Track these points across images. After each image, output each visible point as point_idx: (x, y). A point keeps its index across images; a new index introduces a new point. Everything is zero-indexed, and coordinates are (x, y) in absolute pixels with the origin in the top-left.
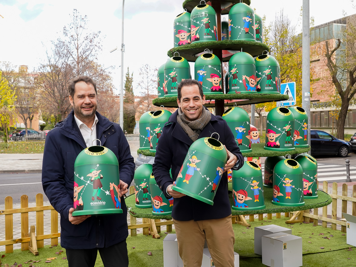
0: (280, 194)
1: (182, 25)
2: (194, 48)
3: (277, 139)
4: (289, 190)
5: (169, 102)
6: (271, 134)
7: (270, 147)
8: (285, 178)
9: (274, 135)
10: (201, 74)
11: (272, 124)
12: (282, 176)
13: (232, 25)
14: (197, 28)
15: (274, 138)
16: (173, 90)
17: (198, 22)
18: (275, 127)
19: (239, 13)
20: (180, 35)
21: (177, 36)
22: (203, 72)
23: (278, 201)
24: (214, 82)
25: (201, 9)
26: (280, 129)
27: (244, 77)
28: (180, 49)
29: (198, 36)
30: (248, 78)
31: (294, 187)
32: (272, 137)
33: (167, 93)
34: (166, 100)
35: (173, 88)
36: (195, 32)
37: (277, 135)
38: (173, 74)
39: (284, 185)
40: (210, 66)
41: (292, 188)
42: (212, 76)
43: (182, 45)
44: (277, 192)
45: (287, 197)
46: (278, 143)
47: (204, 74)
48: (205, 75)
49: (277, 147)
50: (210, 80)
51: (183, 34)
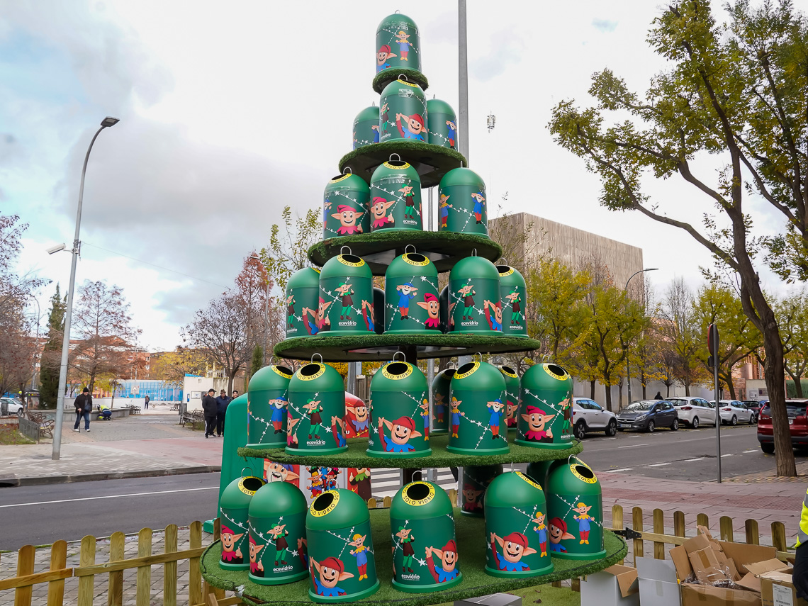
0: (569, 536)
1: (347, 196)
2: (386, 240)
3: (547, 425)
4: (585, 527)
5: (336, 346)
6: (537, 416)
7: (534, 440)
8: (578, 502)
9: (542, 417)
10: (405, 293)
11: (536, 397)
12: (571, 499)
13: (451, 206)
14: (390, 204)
15: (542, 423)
16: (344, 323)
17: (392, 193)
18: (545, 401)
19: (461, 186)
20: (343, 214)
21: (336, 216)
22: (410, 289)
23: (562, 551)
24: (430, 311)
25: (397, 168)
26: (553, 406)
27: (487, 304)
28: (352, 241)
29: (391, 218)
30: (493, 306)
31: (593, 519)
32: (537, 421)
33: (327, 327)
34: (327, 342)
35: (345, 317)
36: (384, 210)
37: (549, 418)
38: (344, 289)
39: (575, 517)
40: (423, 279)
41: (591, 522)
42: (427, 298)
43: (346, 234)
44: (561, 532)
45: (582, 542)
46: (549, 433)
47: (412, 292)
48: (415, 294)
49: (549, 440)
50: (423, 305)
51: (348, 213)
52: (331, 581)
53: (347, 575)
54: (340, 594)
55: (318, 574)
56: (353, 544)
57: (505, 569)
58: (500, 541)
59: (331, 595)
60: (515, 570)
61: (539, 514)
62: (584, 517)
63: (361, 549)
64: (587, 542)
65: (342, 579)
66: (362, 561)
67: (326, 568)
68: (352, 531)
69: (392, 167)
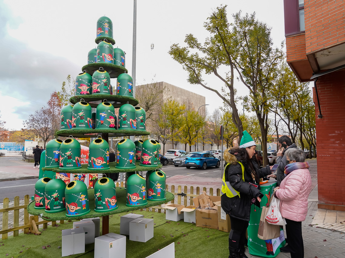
0: (154, 194)
1: (84, 81)
2: (97, 97)
3: (149, 159)
4: (159, 191)
5: (78, 133)
6: (146, 157)
7: (145, 164)
8: (157, 183)
9: (148, 157)
10: (103, 116)
11: (146, 150)
12: (155, 182)
13: (121, 86)
14: (99, 85)
15: (148, 159)
16: (81, 125)
17: (100, 81)
18: (149, 152)
19: (125, 80)
20: (82, 87)
21: (80, 88)
22: (104, 115)
23: (152, 198)
24: (111, 122)
25: (102, 72)
26: (151, 153)
27: (131, 120)
28: (85, 97)
29: (99, 90)
30: (133, 121)
31: (162, 188)
32: (146, 158)
33: (75, 127)
34: (75, 132)
35: (81, 123)
36: (97, 87)
37: (150, 157)
38: (81, 114)
39: (156, 188)
40: (109, 111)
41: (161, 189)
42: (110, 117)
43: (83, 94)
44: (152, 193)
45: (158, 195)
46: (150, 162)
47: (105, 116)
48: (106, 116)
49: (150, 164)
50: (109, 120)
51: (84, 87)
52: (73, 210)
53: (79, 208)
54: (76, 214)
55: (69, 208)
56: (81, 198)
57: (132, 204)
58: (130, 195)
59: (73, 214)
60: (135, 204)
61: (143, 187)
62: (159, 188)
63: (84, 199)
64: (160, 195)
65: (77, 209)
66: (84, 203)
67: (71, 206)
68: (81, 194)
69: (100, 72)
